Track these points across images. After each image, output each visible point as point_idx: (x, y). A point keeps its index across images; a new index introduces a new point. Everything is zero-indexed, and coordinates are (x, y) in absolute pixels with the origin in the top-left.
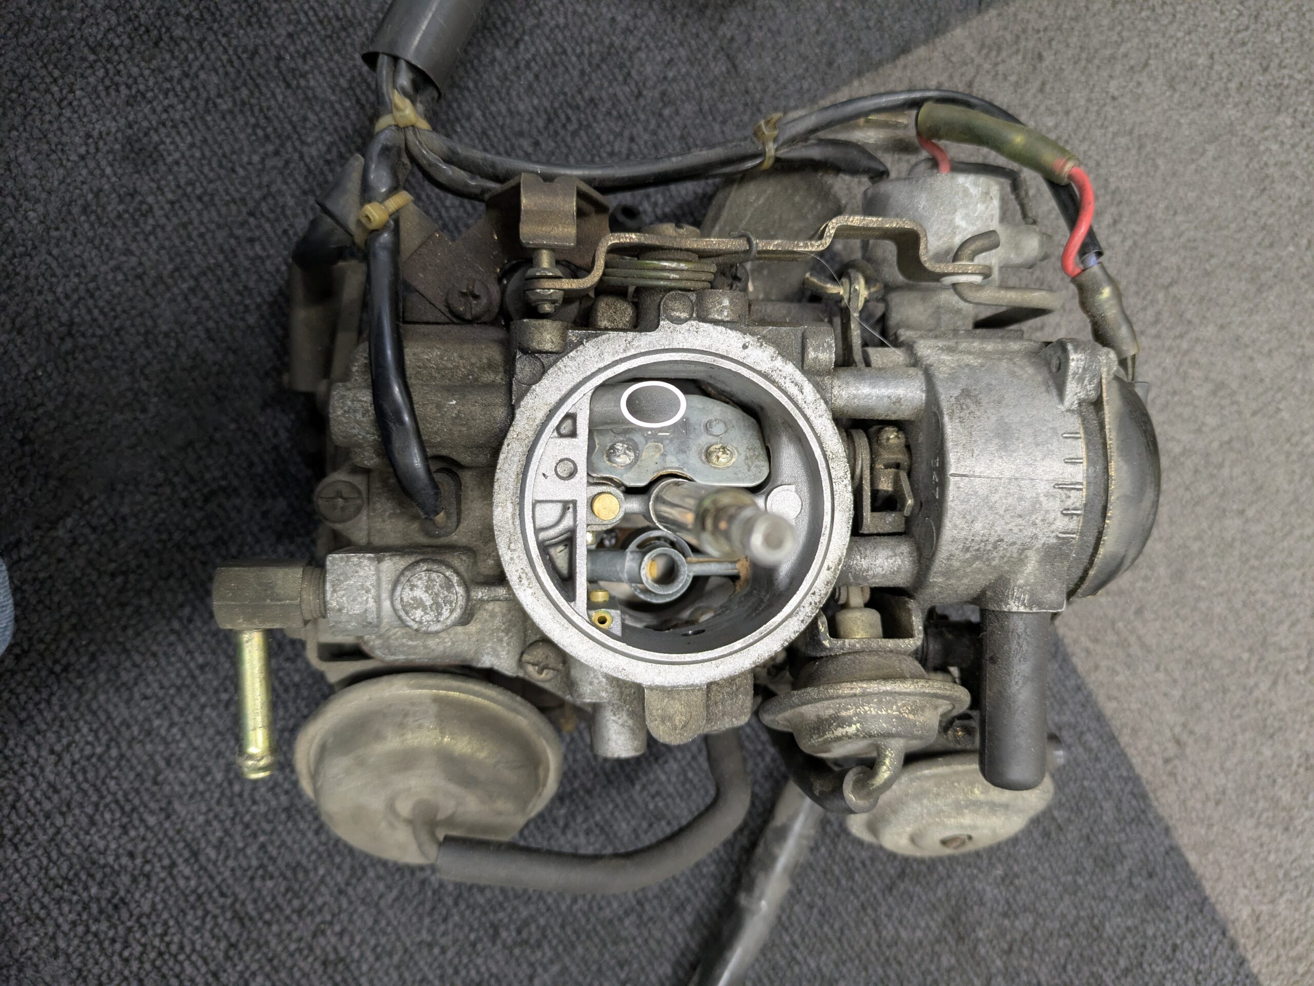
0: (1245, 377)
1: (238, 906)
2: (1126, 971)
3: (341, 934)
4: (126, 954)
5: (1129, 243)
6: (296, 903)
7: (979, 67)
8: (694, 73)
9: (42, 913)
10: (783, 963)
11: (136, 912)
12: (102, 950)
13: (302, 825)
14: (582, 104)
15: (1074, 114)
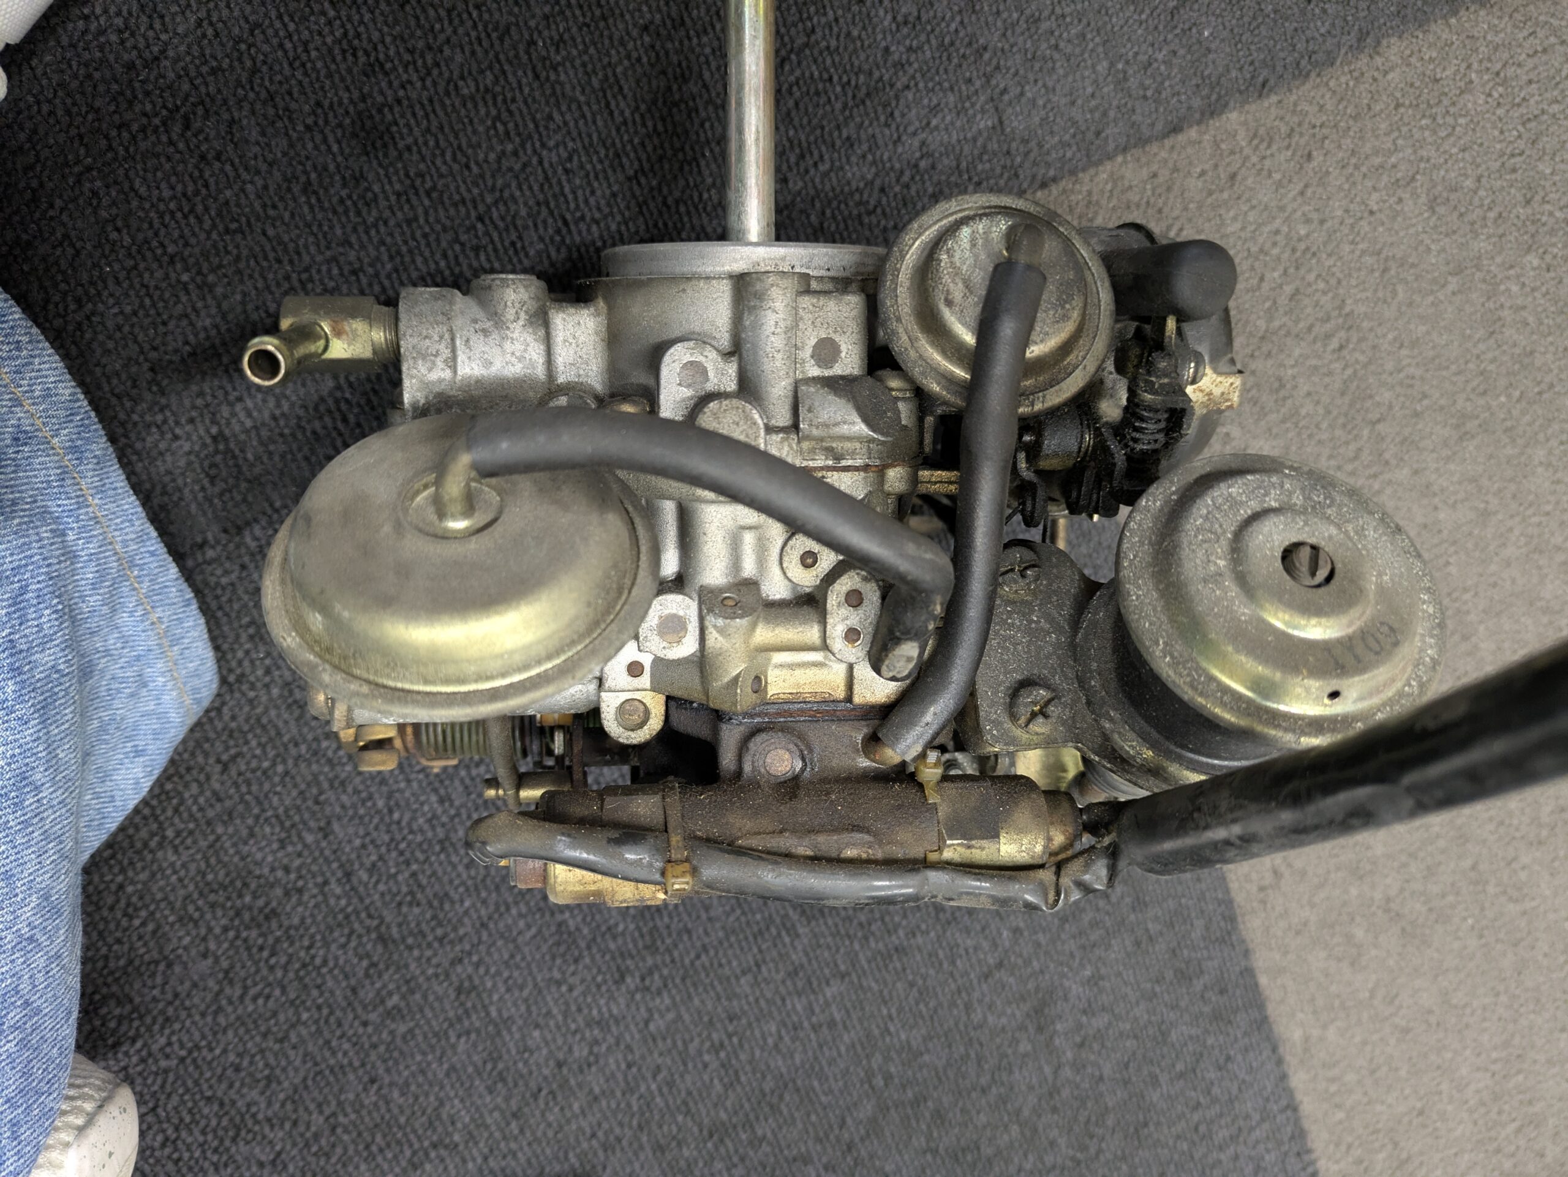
0: (1425, 526)
1: (383, 929)
2: (1181, 1075)
3: (477, 965)
4: (273, 961)
5: (1349, 371)
6: (439, 932)
7: (1247, 158)
8: (958, 124)
9: (196, 915)
10: (876, 1032)
11: (286, 923)
12: (250, 956)
13: (455, 859)
14: (838, 143)
15: (1329, 224)
